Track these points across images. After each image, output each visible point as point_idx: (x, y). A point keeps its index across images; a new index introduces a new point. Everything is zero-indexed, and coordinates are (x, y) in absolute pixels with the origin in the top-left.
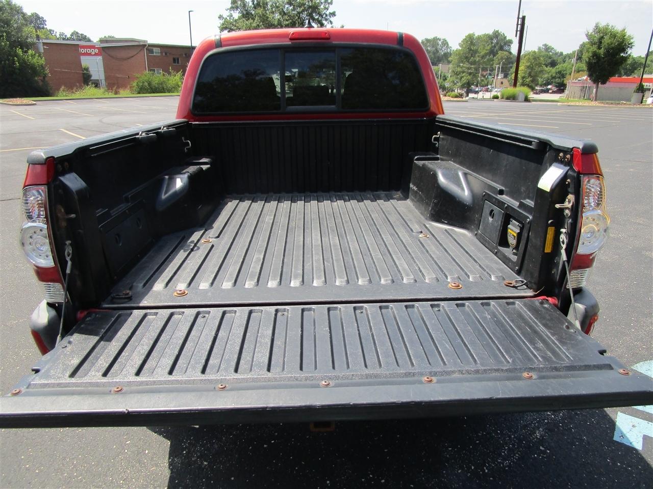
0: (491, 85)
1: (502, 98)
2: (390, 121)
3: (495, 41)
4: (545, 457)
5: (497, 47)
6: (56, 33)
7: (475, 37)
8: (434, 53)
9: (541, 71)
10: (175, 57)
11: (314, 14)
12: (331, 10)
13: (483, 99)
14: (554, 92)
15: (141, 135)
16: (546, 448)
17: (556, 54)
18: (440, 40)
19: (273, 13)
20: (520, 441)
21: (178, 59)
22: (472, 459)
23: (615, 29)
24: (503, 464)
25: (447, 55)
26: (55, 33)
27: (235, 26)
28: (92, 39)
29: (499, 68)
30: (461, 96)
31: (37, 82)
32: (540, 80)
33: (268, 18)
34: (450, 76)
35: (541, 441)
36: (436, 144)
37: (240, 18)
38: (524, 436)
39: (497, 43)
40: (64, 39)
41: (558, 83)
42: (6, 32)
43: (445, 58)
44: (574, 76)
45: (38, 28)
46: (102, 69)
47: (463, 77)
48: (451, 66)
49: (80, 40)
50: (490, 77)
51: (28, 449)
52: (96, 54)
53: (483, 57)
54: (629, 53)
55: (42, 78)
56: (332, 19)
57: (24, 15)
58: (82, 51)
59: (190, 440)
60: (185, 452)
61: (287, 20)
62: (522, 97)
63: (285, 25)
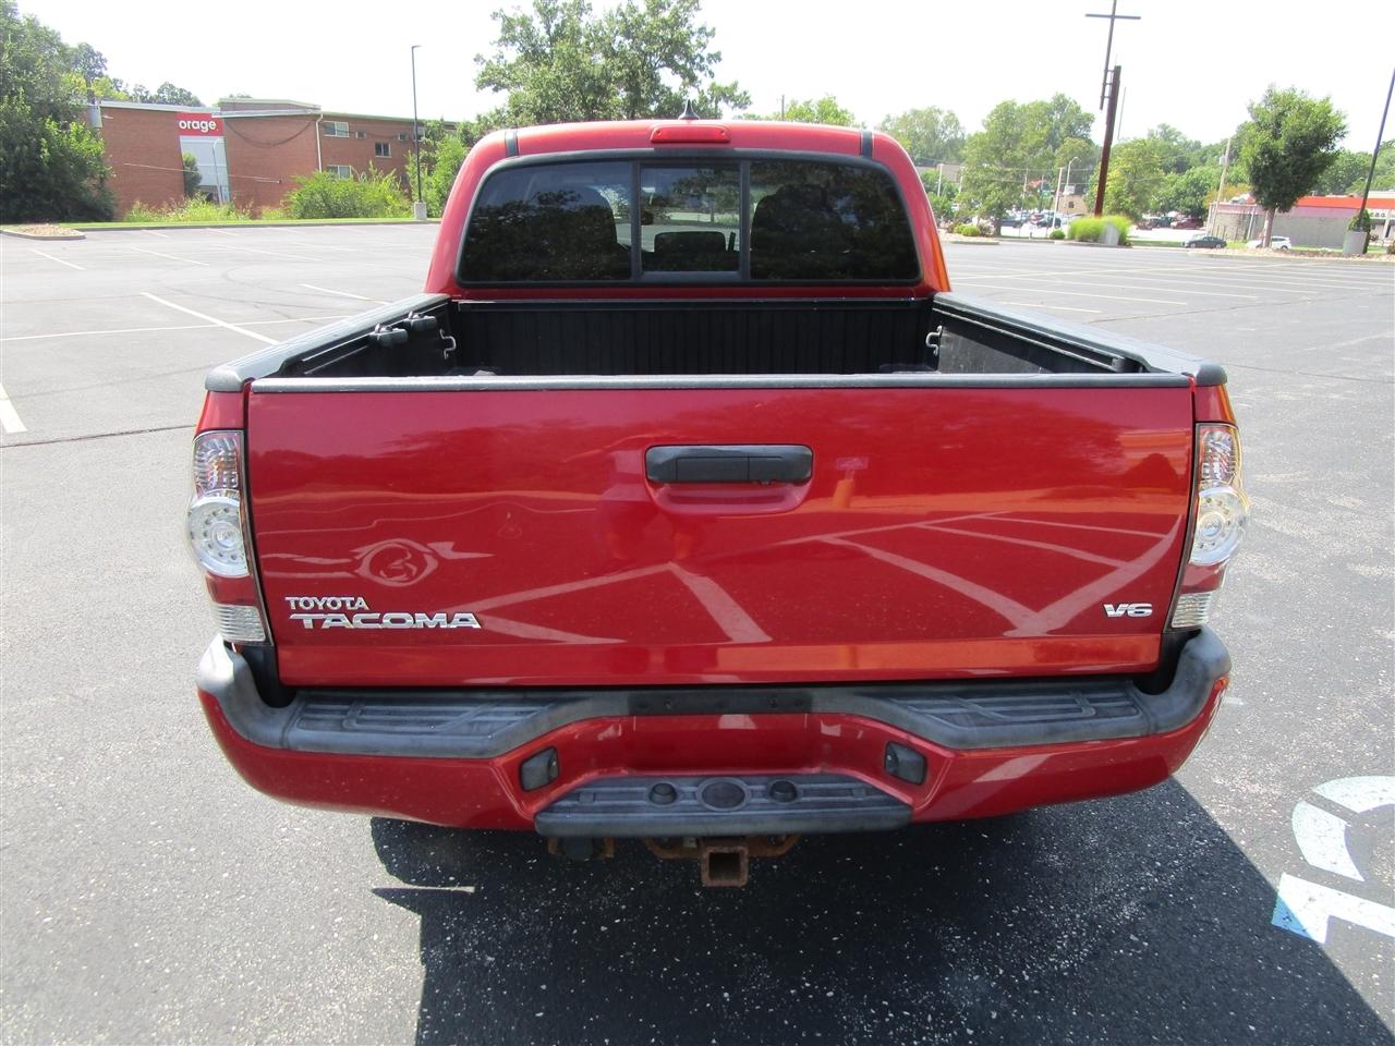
0: (1048, 208)
1: (1072, 238)
2: (844, 303)
3: (1057, 116)
4: (1139, 955)
5: (1062, 129)
6: (127, 85)
7: (1015, 108)
8: (928, 141)
9: (1156, 182)
10: (379, 141)
11: (676, 57)
12: (711, 49)
13: (1032, 239)
14: (1181, 226)
15: (379, 332)
16: (1142, 938)
17: (1186, 145)
18: (940, 113)
19: (590, 52)
20: (1093, 923)
21: (386, 147)
22: (1000, 956)
23: (1309, 97)
24: (1058, 966)
25: (954, 145)
26: (124, 86)
27: (509, 78)
28: (202, 101)
29: (1065, 173)
30: (982, 232)
31: (87, 190)
32: (1153, 200)
33: (579, 62)
34: (962, 190)
35: (1132, 926)
36: (935, 348)
37: (518, 63)
38: (1099, 915)
39: (1061, 120)
40: (143, 100)
41: (1190, 207)
42: (23, 84)
43: (952, 150)
44: (1224, 192)
45: (89, 75)
46: (222, 164)
47: (989, 192)
48: (963, 167)
49: (178, 102)
50: (1046, 192)
51: (145, 930)
52: (211, 133)
53: (1032, 150)
54: (1336, 148)
55: (96, 182)
56: (714, 67)
57: (63, 49)
58: (184, 124)
59: (459, 916)
60: (449, 938)
61: (620, 69)
62: (1112, 237)
63: (615, 79)
